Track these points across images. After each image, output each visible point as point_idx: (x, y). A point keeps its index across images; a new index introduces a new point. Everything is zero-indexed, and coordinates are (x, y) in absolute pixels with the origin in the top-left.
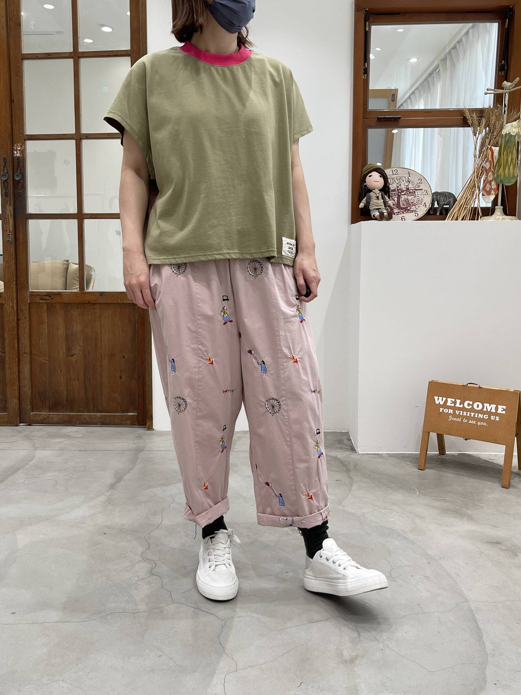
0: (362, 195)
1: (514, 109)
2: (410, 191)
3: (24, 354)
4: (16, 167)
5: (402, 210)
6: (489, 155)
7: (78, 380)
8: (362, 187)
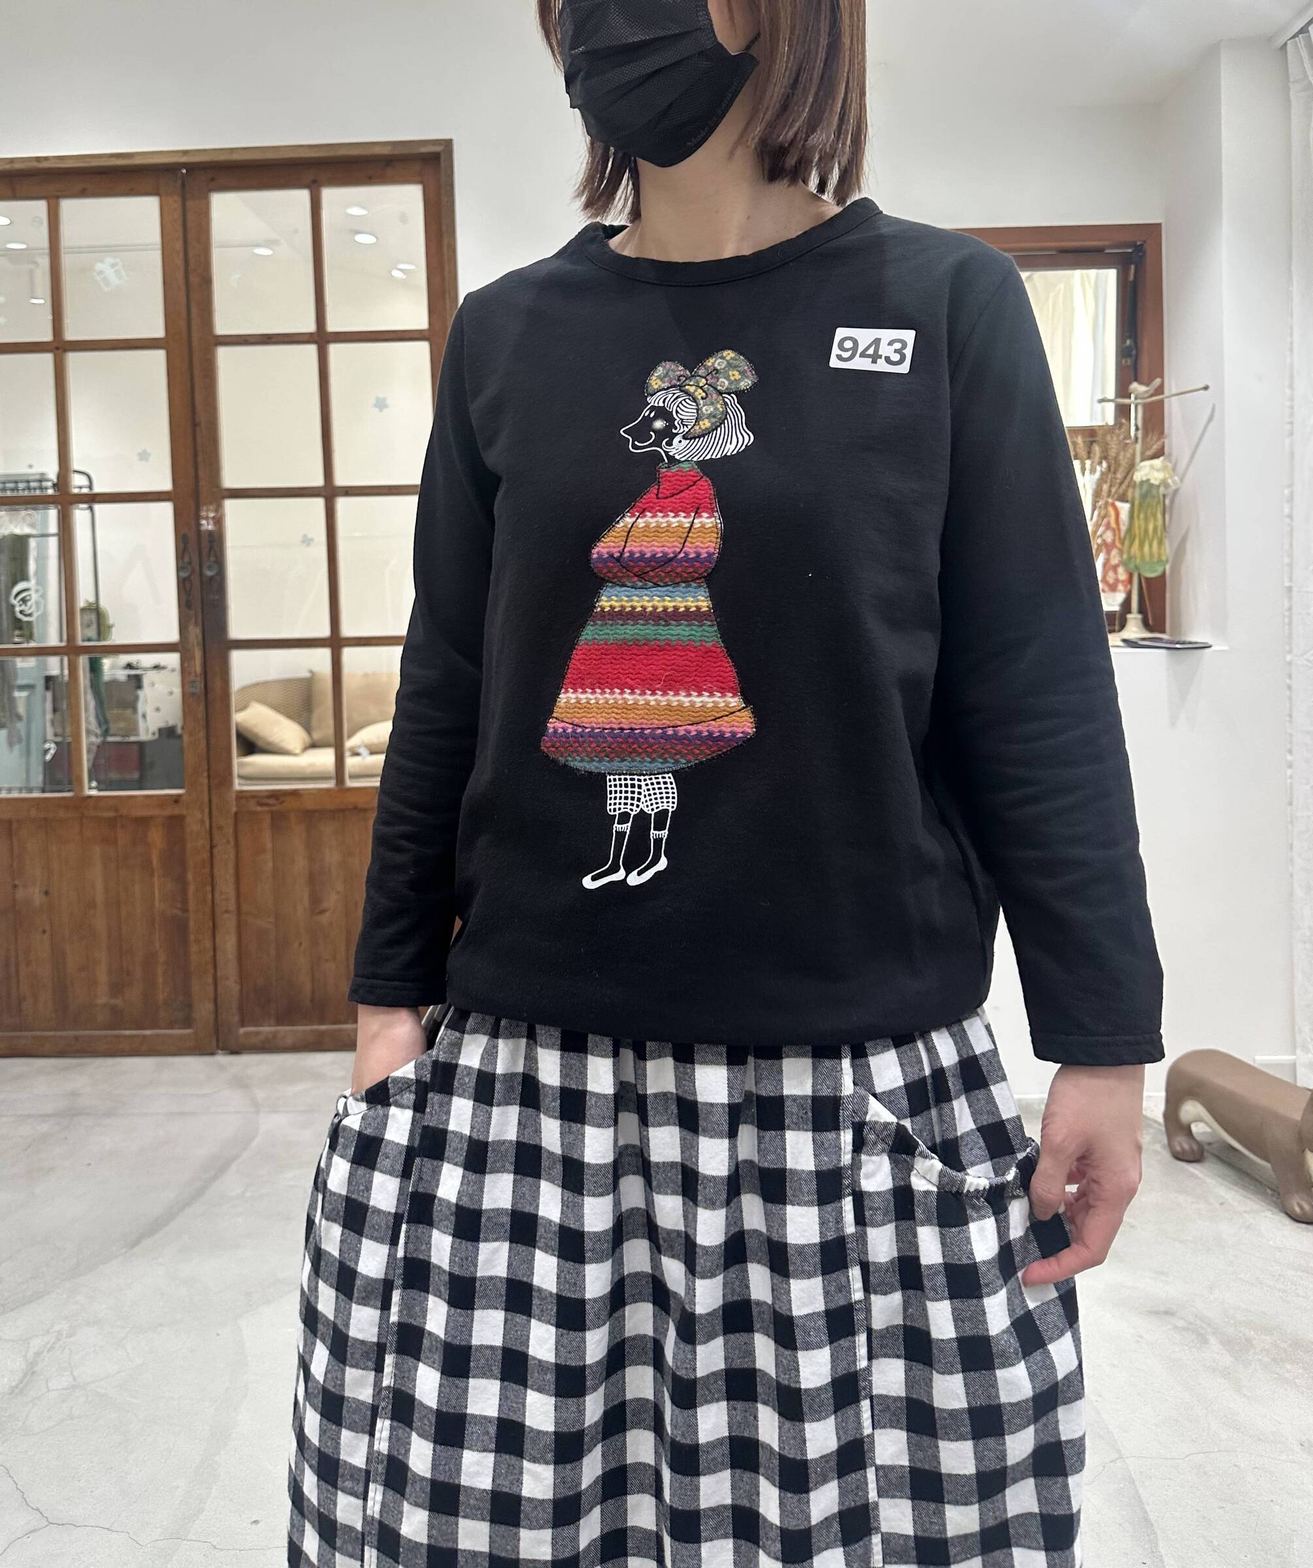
1: (1153, 431)
3: (226, 911)
4: (205, 551)
6: (1110, 516)
7: (335, 960)
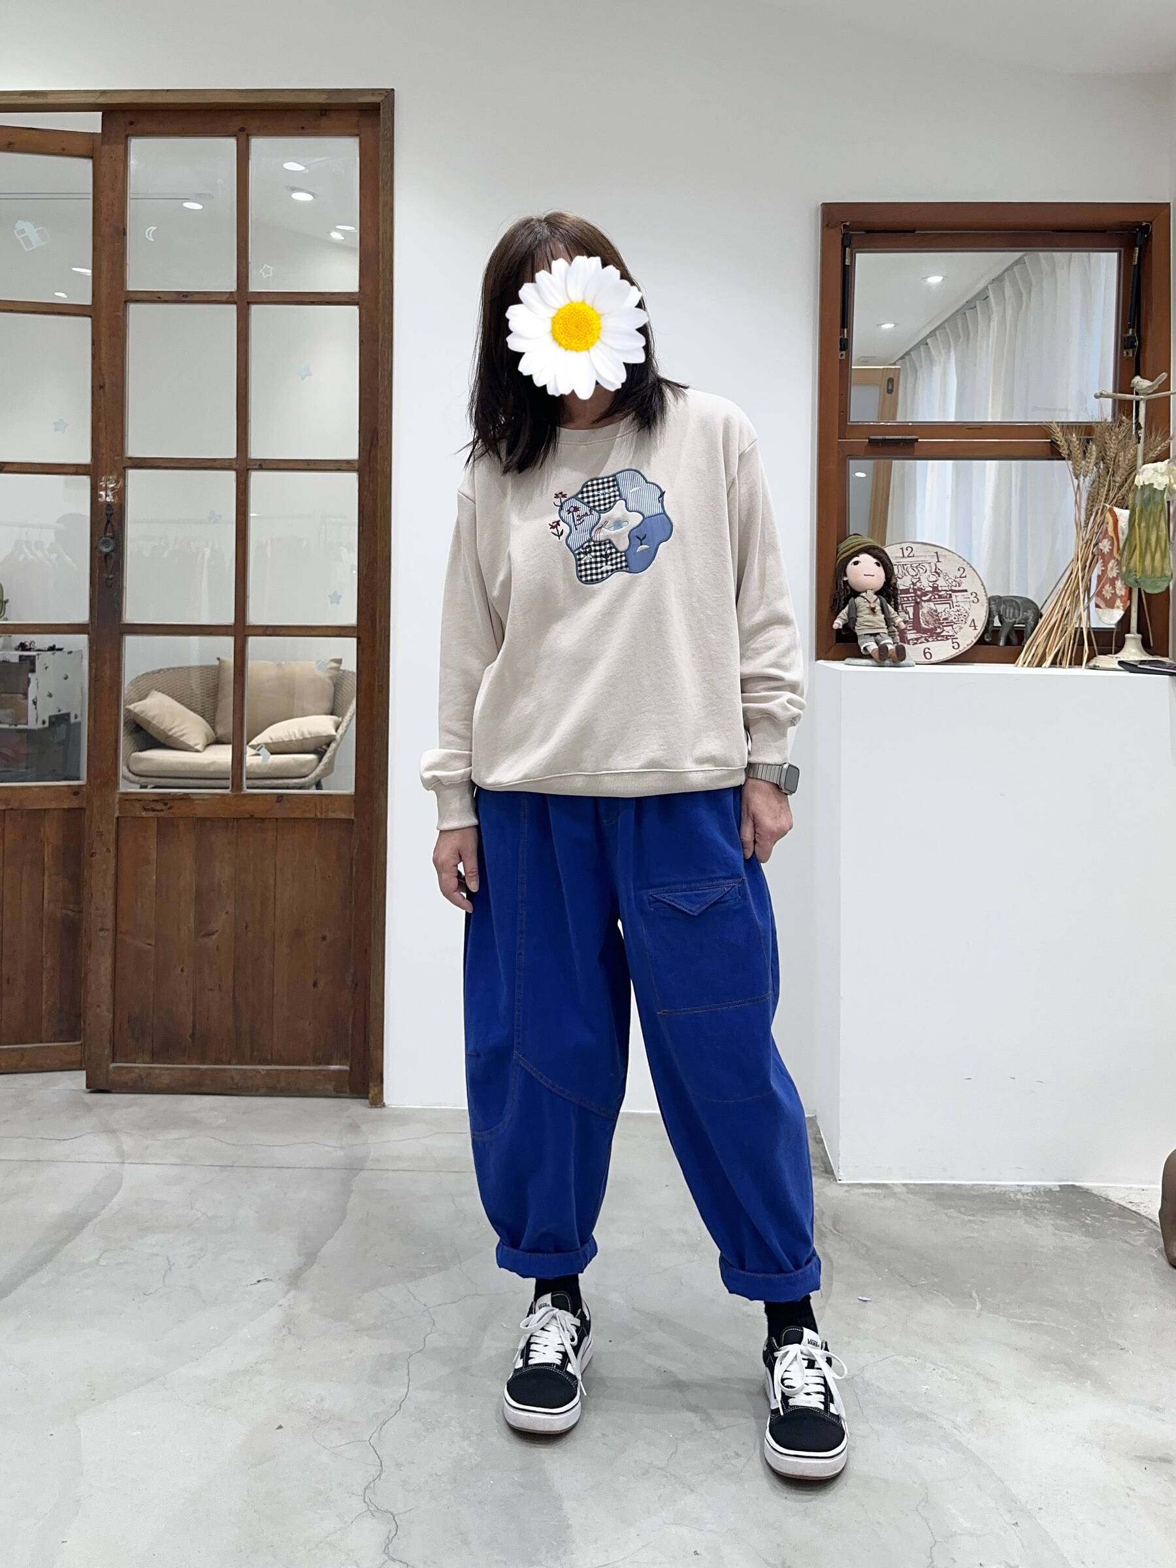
0: (838, 601)
1: (1157, 430)
2: (940, 594)
4: (102, 525)
5: (923, 634)
7: (220, 990)
8: (839, 586)
